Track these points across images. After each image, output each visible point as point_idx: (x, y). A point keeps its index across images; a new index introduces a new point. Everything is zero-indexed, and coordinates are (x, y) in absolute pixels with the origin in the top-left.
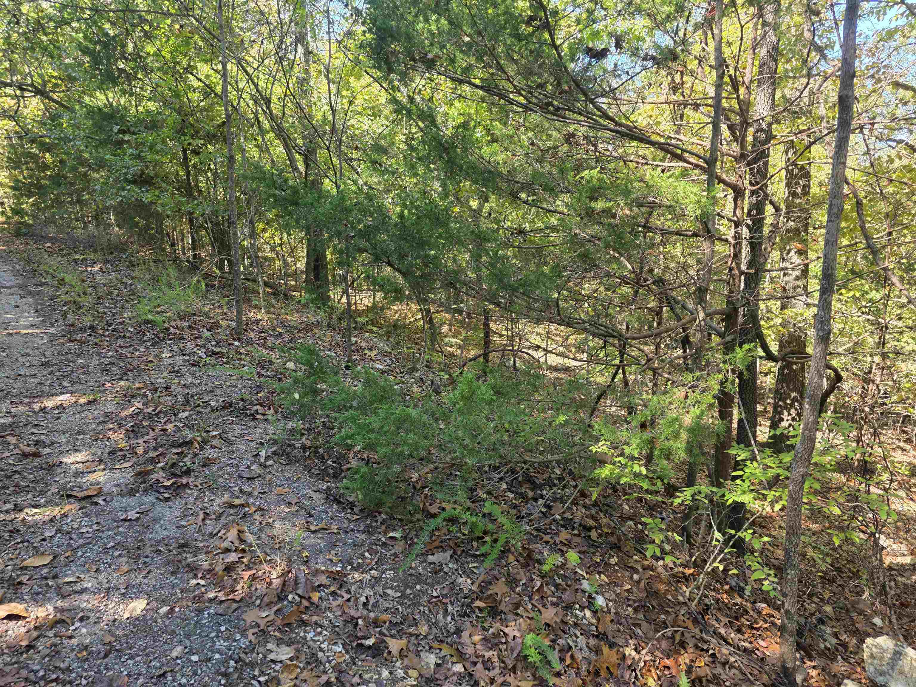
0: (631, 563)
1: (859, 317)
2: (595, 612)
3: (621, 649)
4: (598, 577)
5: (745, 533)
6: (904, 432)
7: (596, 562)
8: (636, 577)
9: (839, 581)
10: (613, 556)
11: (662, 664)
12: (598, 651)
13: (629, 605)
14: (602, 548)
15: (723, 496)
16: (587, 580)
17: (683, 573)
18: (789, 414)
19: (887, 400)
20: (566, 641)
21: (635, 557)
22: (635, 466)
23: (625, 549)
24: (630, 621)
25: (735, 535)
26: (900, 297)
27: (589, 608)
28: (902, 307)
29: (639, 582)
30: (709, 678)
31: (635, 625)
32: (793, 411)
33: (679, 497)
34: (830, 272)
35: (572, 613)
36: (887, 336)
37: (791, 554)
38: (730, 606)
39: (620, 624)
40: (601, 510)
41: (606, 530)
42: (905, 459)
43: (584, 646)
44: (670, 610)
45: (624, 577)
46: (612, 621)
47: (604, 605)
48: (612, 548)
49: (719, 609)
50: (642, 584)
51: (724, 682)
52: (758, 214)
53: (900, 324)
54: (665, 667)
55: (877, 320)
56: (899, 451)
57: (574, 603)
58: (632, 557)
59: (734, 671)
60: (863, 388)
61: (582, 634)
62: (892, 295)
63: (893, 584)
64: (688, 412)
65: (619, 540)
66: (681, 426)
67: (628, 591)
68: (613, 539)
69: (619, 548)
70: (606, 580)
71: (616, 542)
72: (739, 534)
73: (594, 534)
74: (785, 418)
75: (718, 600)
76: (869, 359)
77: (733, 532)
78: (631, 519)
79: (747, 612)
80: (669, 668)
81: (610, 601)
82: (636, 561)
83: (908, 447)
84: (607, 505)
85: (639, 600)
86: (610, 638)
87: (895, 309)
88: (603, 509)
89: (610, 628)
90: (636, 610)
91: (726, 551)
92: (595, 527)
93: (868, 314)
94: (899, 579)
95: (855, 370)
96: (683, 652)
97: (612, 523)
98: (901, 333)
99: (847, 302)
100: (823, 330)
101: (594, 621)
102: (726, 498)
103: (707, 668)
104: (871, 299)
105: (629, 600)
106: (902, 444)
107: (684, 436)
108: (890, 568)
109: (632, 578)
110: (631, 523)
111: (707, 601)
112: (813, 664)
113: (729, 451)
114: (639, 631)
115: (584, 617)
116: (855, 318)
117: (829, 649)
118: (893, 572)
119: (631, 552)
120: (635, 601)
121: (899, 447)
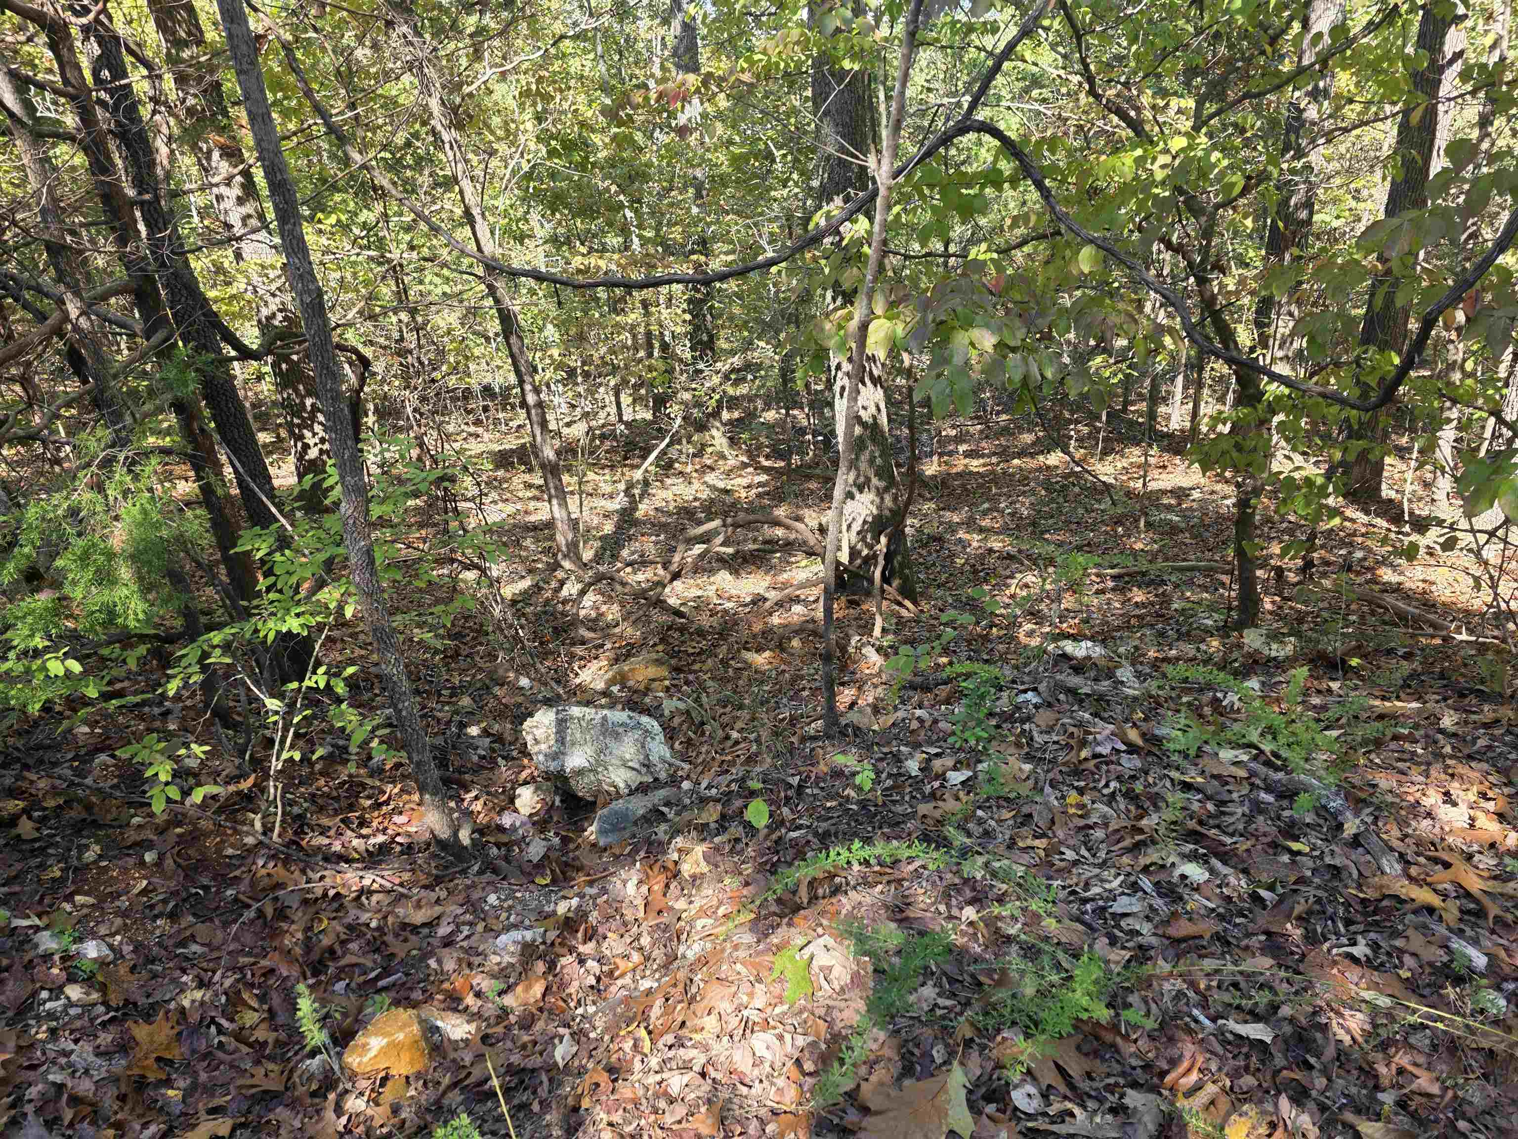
0: (132, 836)
1: (358, 255)
2: (89, 981)
3: (173, 1005)
4: (68, 907)
5: (314, 678)
6: (469, 412)
7: (54, 880)
8: (149, 857)
9: (465, 650)
10: (87, 847)
11: (258, 973)
12: (124, 1046)
13: (156, 917)
14: (56, 845)
15: (256, 631)
16: (47, 927)
17: (239, 793)
18: (314, 434)
19: (437, 375)
20: (46, 1082)
21: (136, 820)
22: (49, 665)
23: (109, 817)
24: (171, 942)
25: (300, 688)
26: (401, 214)
27: (72, 979)
28: (408, 229)
29: (159, 863)
30: (343, 937)
31: (183, 944)
32: (317, 428)
33: (174, 676)
34: (279, 177)
35: (38, 1018)
36: (407, 279)
37: (395, 679)
38: (335, 794)
39: (153, 962)
40: (26, 767)
41: (51, 803)
42: (481, 448)
43: (91, 1058)
44: (237, 873)
45: (125, 870)
46: (133, 969)
47: (106, 951)
48: (78, 832)
49: (321, 809)
50: (169, 862)
51: (368, 925)
52: (114, 78)
53: (414, 255)
54: (264, 975)
55: (383, 256)
56: (472, 440)
57: (35, 994)
58: (128, 825)
59: (375, 898)
60: (401, 364)
61: (76, 1041)
62: (390, 213)
63: (523, 621)
64: (117, 518)
65: (89, 807)
66: (110, 555)
67: (144, 892)
68: (75, 813)
69: (96, 824)
70: (90, 900)
71: (84, 815)
72: (307, 683)
73: (26, 827)
74: (311, 442)
75: (313, 795)
76: (394, 319)
77: (294, 685)
78: (102, 750)
79: (363, 786)
80: (272, 971)
81: (112, 935)
82: (140, 826)
83: (480, 430)
84: (39, 747)
85: (174, 894)
86: (142, 1001)
87: (401, 235)
88: (30, 762)
89: (133, 986)
90: (173, 916)
91: (296, 720)
92: (24, 811)
93: (369, 248)
94: (528, 610)
95: (382, 340)
96: (284, 926)
97: (58, 782)
98: (422, 270)
99: (333, 234)
100: (309, 292)
101: (95, 996)
102: (262, 634)
103: (334, 923)
104: (365, 223)
105: (152, 907)
106: (472, 429)
107: (125, 573)
108: (514, 602)
109: (142, 863)
110: (103, 757)
111: (296, 810)
112: (473, 794)
113: (237, 550)
114: (195, 948)
115: (70, 1004)
116: (353, 258)
117: (484, 757)
118: (519, 606)
119: (124, 817)
120: (165, 902)
121: (471, 435)
